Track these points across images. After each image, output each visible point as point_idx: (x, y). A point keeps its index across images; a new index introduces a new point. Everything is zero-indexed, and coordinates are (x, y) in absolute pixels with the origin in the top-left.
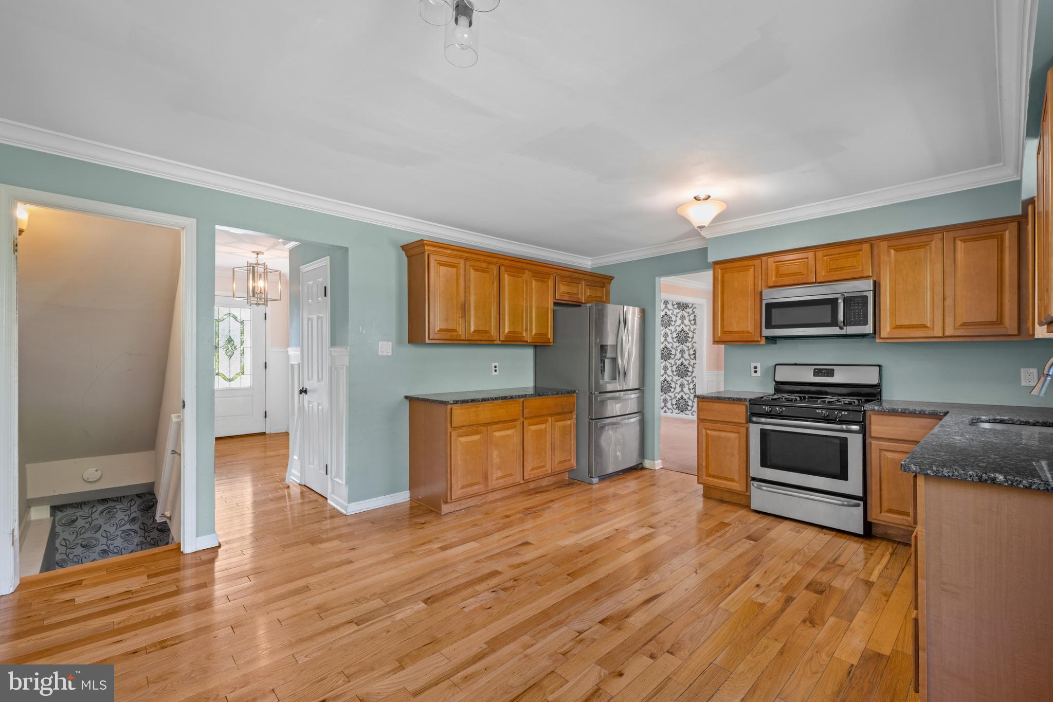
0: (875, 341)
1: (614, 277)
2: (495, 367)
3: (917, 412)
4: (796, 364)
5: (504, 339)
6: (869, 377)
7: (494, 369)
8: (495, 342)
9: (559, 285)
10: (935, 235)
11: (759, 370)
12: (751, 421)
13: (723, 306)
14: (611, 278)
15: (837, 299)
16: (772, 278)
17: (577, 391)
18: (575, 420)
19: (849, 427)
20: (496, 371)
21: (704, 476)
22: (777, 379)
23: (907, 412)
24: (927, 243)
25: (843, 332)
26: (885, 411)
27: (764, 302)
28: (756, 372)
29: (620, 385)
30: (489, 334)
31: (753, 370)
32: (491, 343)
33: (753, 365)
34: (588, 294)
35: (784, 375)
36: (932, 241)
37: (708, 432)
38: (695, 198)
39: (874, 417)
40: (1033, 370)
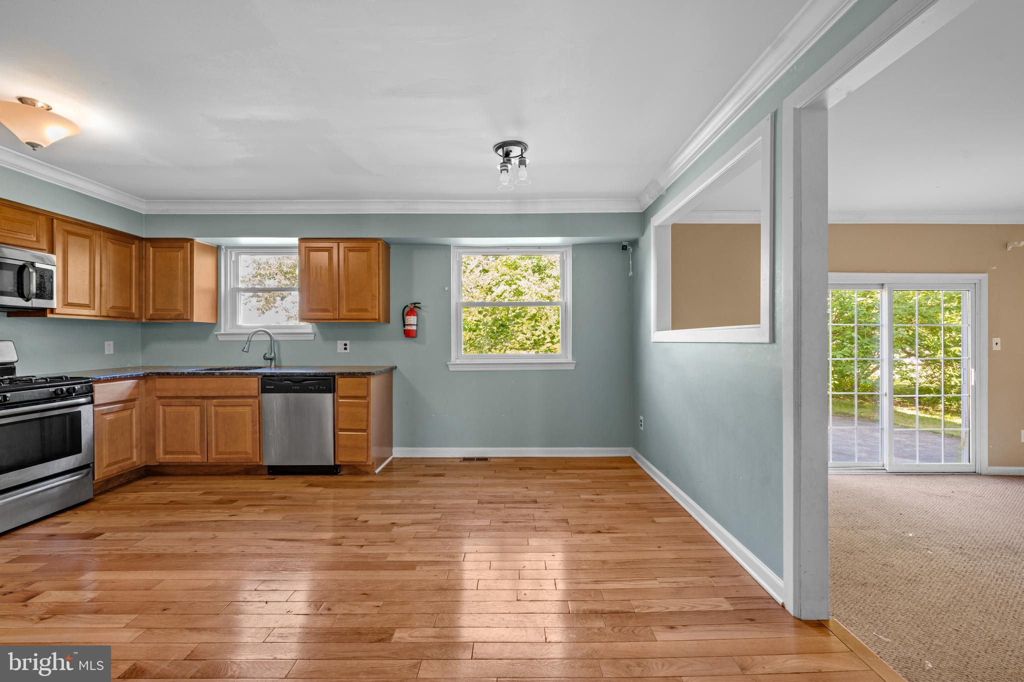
10: (96, 231)
19: (80, 400)
24: (90, 235)
25: (28, 305)
26: (108, 379)
36: (93, 235)
39: (97, 387)
40: (111, 343)
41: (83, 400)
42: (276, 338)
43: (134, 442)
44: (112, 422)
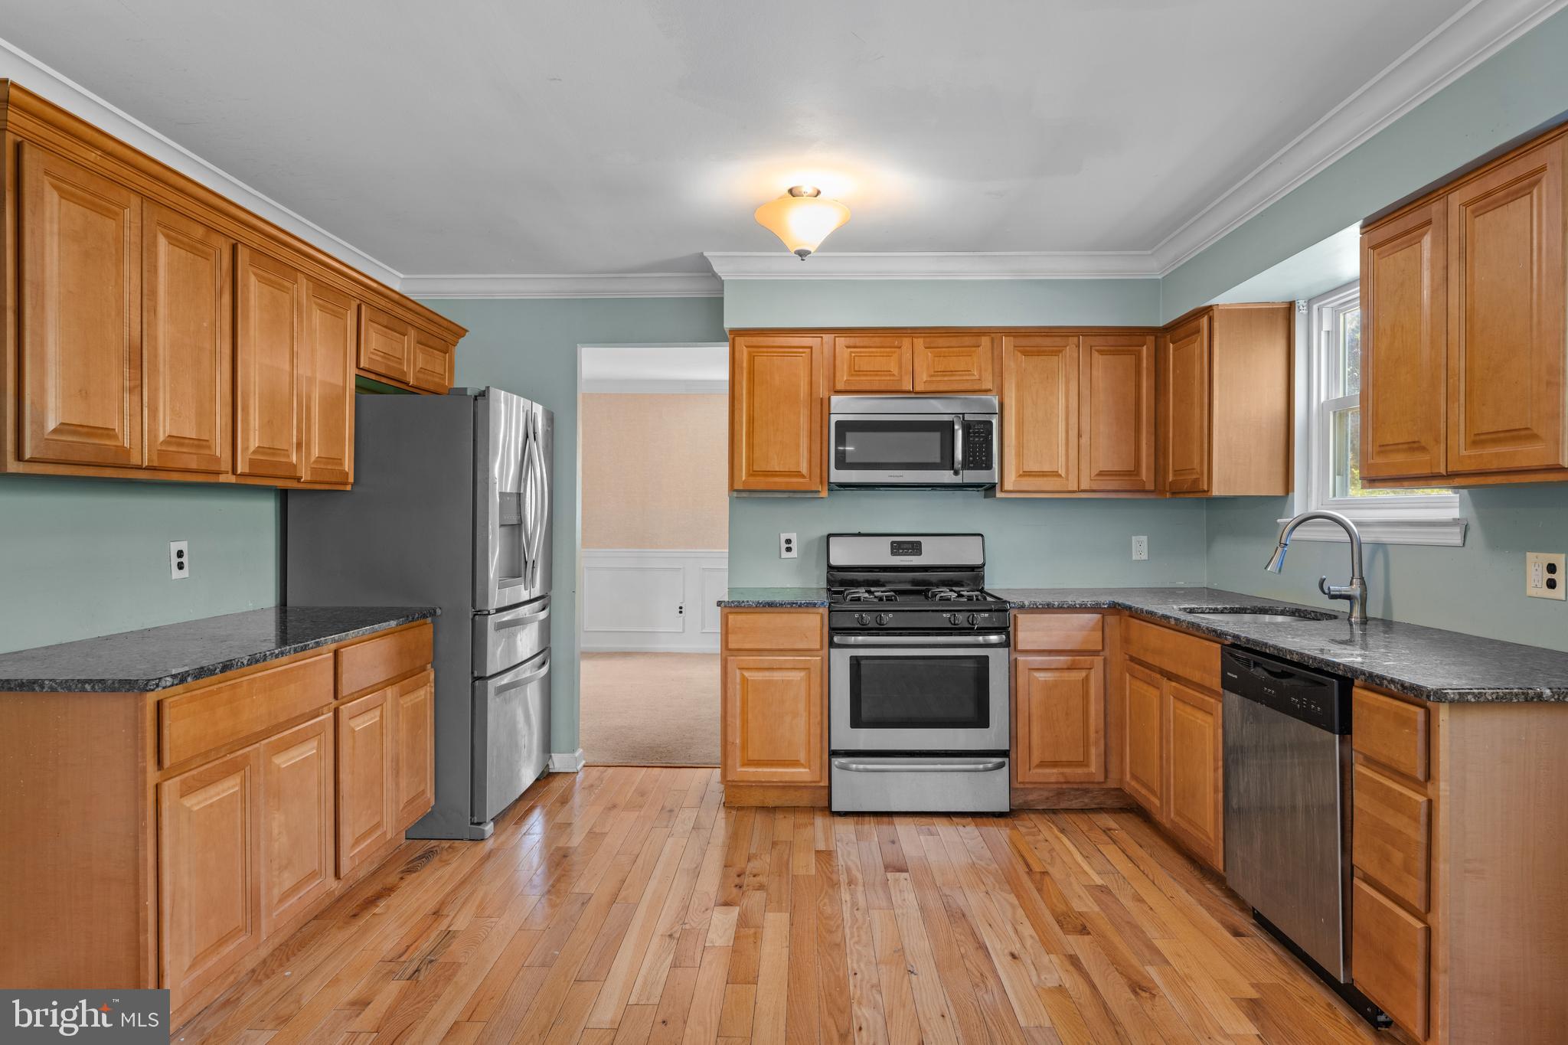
0: (995, 496)
1: (467, 331)
2: (180, 554)
3: (1078, 606)
4: (859, 535)
5: (247, 470)
6: (965, 554)
7: (175, 560)
8: (222, 479)
9: (367, 330)
10: (1070, 338)
11: (794, 545)
12: (832, 644)
13: (751, 420)
14: (460, 332)
15: (952, 423)
16: (843, 376)
17: (439, 612)
18: (433, 685)
19: (987, 637)
20: (181, 566)
21: (738, 765)
22: (834, 562)
23: (1065, 606)
24: (1061, 349)
25: (957, 480)
26: (1037, 607)
27: (834, 419)
28: (789, 549)
29: (525, 589)
30: (207, 452)
31: (784, 546)
32: (211, 479)
33: (784, 537)
34: (420, 365)
35: (843, 554)
36: (1066, 347)
37: (747, 674)
38: (791, 191)
39: (1023, 620)
40: (1144, 539)
41: (994, 638)
42: (1366, 536)
43: (1092, 735)
44: (1048, 687)
